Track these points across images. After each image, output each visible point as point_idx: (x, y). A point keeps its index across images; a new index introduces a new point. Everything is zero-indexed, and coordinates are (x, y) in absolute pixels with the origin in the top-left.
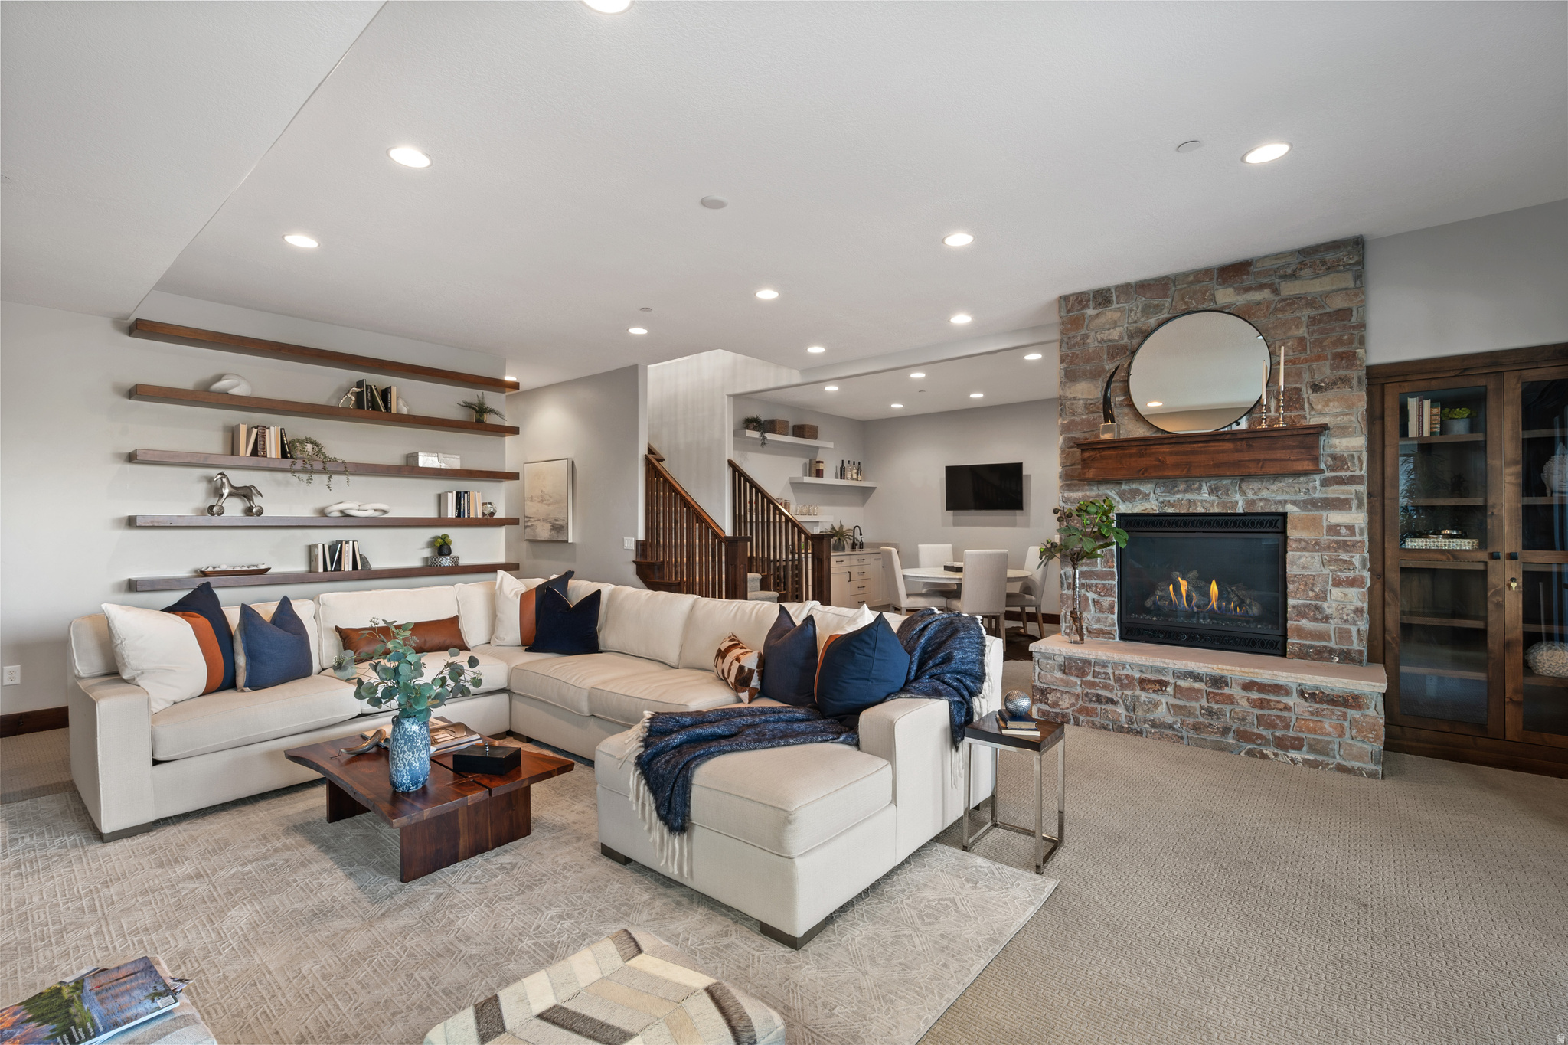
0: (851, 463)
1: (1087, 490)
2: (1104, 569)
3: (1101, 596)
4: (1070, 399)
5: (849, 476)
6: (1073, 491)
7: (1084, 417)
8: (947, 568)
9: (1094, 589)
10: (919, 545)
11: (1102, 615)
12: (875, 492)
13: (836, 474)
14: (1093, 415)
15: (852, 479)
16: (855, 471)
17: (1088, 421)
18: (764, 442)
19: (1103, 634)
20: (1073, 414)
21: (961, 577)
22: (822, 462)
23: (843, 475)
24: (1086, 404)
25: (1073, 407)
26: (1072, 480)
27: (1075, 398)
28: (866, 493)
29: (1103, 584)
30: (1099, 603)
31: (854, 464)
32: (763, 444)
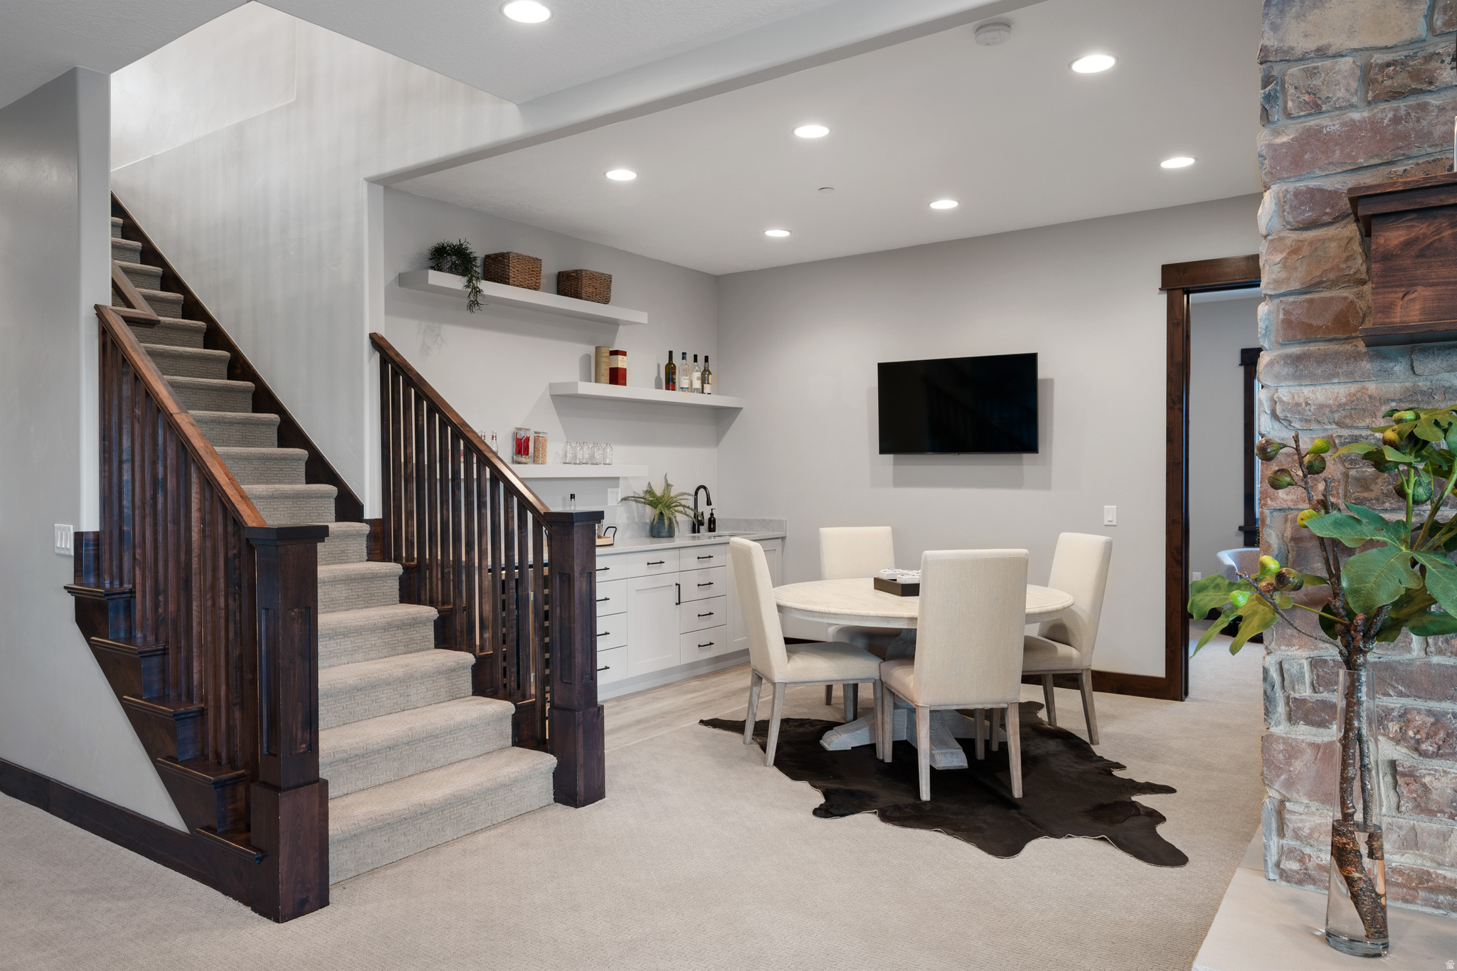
0: (690, 357)
1: (1366, 377)
2: (1436, 659)
3: (1424, 754)
4: (1302, 59)
5: (685, 383)
6: (1314, 380)
7: (1356, 116)
8: (881, 585)
9: (1394, 727)
10: (822, 530)
11: (1426, 825)
12: (742, 412)
13: (658, 378)
14: (1394, 104)
15: (690, 389)
16: (698, 374)
17: (1374, 127)
18: (475, 301)
19: (1431, 890)
20: (1316, 108)
21: (915, 614)
22: (624, 354)
23: (670, 382)
24: (1366, 69)
25: (1317, 82)
26: (1308, 341)
27: (1321, 53)
28: (721, 417)
29: (1430, 712)
30: (1416, 779)
31: (695, 360)
32: (473, 304)
